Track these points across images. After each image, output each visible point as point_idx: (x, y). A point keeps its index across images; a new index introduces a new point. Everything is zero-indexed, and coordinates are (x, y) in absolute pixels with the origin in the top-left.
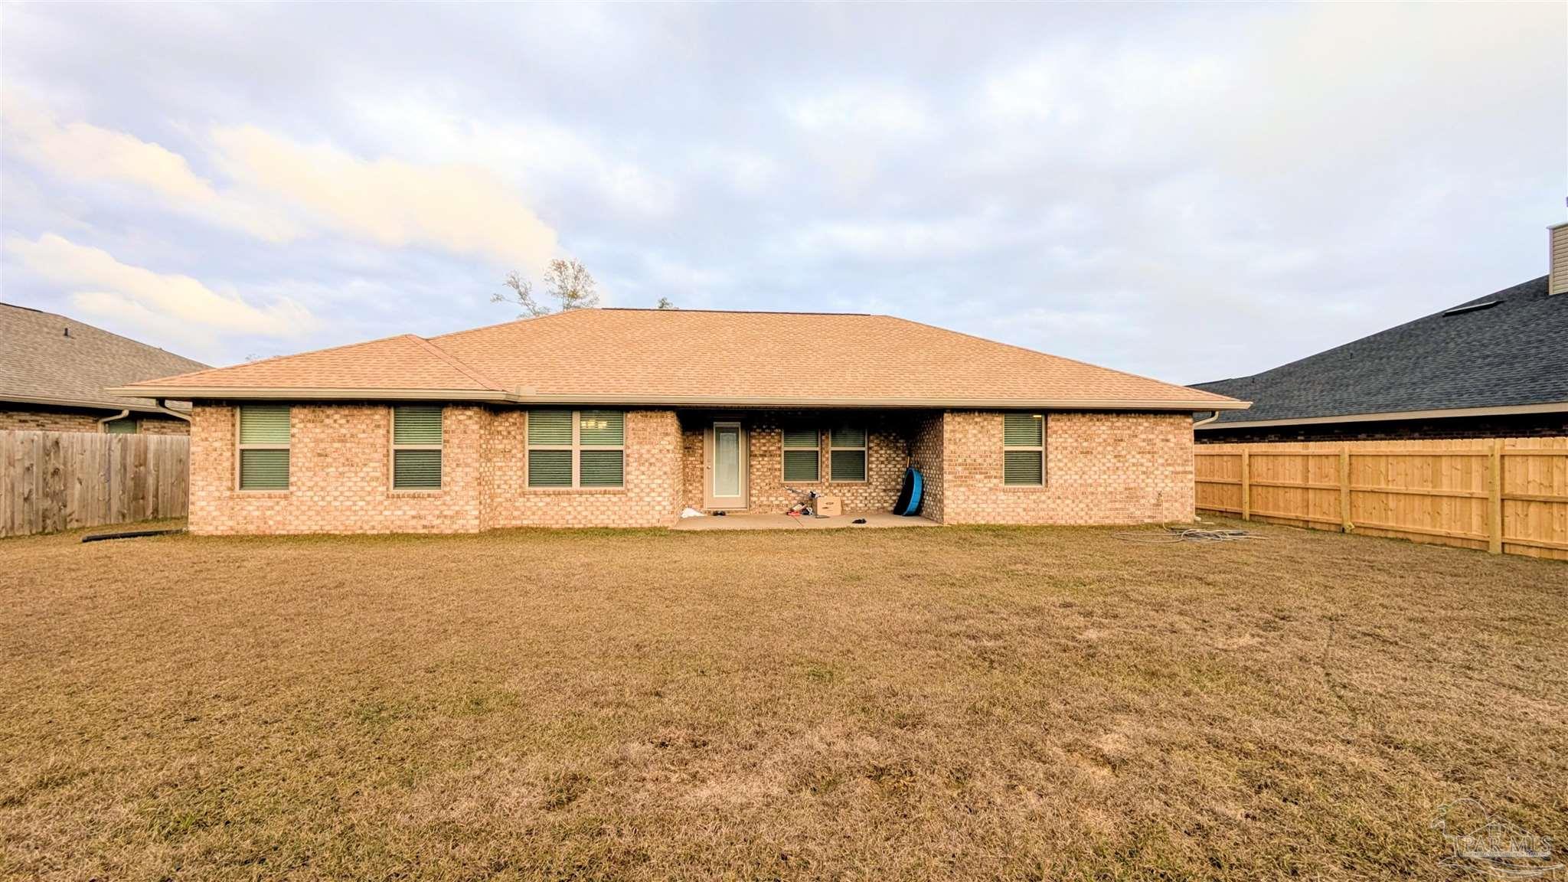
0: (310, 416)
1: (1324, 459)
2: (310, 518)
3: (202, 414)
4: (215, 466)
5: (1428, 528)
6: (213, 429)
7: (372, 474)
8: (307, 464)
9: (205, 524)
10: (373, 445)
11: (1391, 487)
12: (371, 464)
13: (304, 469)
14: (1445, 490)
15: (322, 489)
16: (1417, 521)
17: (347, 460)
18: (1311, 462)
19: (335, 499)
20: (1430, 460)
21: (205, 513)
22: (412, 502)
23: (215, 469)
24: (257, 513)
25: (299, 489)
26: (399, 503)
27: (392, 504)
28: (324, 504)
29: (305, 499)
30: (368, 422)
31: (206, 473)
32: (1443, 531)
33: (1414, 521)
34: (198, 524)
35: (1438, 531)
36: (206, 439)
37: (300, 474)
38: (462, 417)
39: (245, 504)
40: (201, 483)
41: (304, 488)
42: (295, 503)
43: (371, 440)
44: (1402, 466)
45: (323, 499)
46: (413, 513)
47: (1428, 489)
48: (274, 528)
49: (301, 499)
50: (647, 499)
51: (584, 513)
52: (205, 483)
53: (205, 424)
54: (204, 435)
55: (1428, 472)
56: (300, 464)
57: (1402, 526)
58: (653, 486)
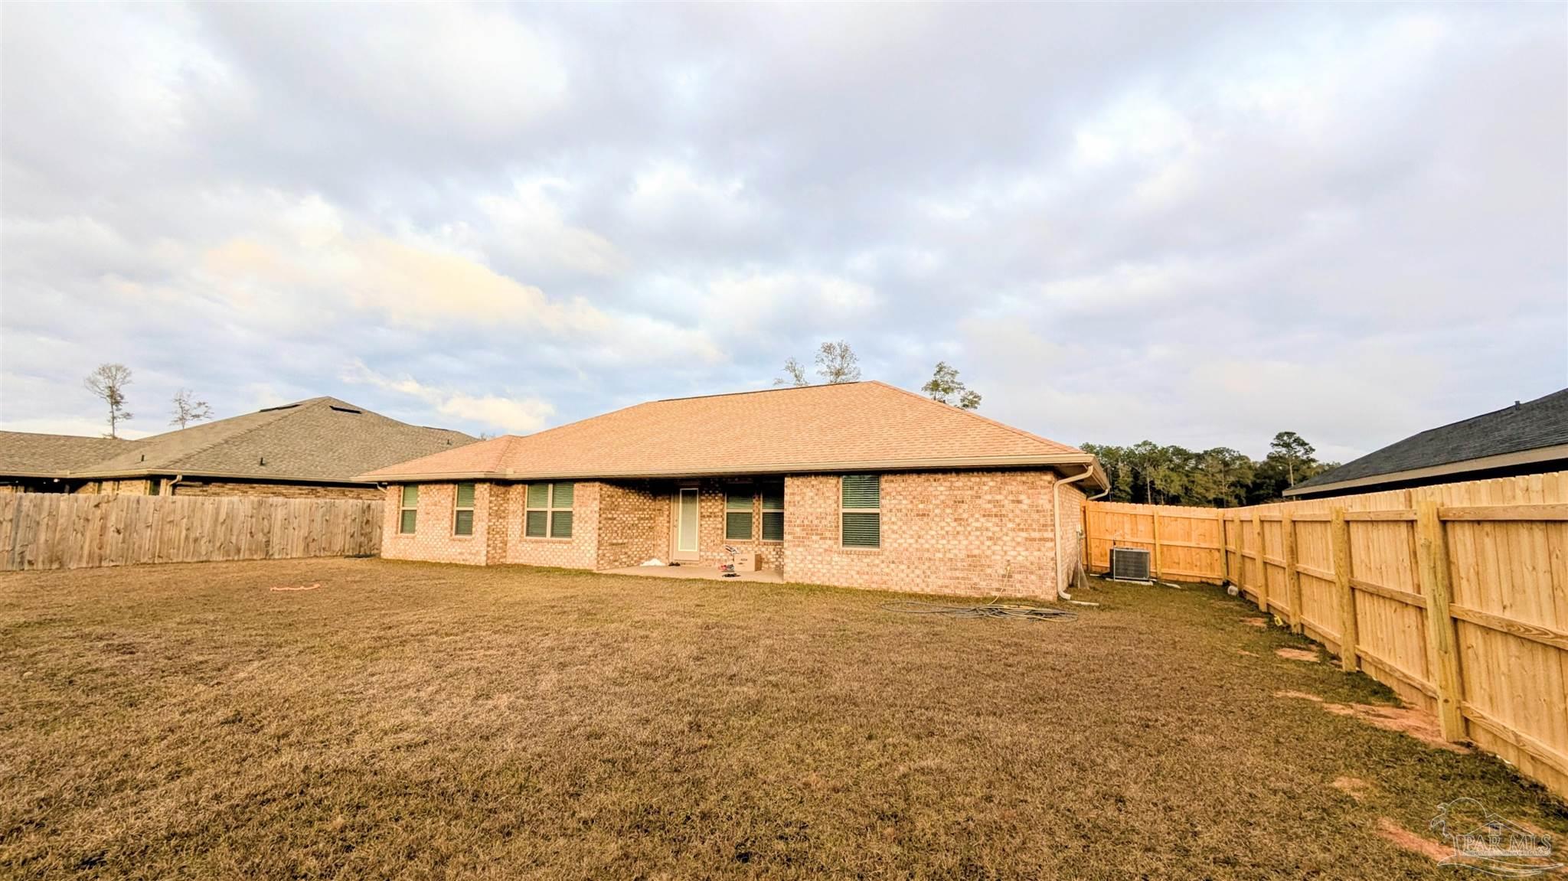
0: (425, 490)
2: (421, 551)
7: (446, 526)
9: (387, 553)
12: (445, 520)
13: (421, 521)
15: (426, 534)
17: (436, 517)
19: (431, 540)
21: (387, 547)
22: (460, 544)
23: (393, 522)
24: (404, 548)
25: (417, 534)
26: (456, 544)
28: (427, 542)
29: (421, 538)
30: (446, 493)
31: (389, 524)
34: (384, 553)
37: (419, 525)
38: (482, 489)
39: (400, 541)
40: (387, 530)
42: (415, 542)
43: (446, 505)
45: (427, 539)
50: (583, 548)
56: (420, 518)
58: (586, 538)
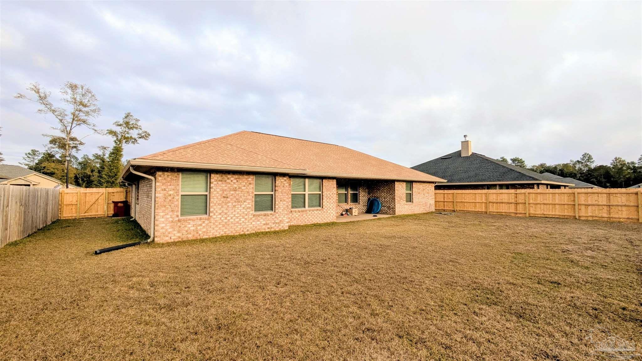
0: (220, 178)
1: (449, 195)
2: (220, 228)
3: (162, 176)
4: (170, 204)
5: (474, 210)
6: (169, 184)
7: (248, 206)
8: (218, 202)
9: (164, 236)
10: (248, 192)
11: (465, 201)
12: (247, 201)
13: (217, 204)
14: (477, 201)
15: (226, 214)
16: (471, 208)
17: (237, 199)
18: (446, 195)
19: (232, 218)
20: (474, 194)
21: (164, 230)
22: (264, 218)
23: (170, 206)
24: (192, 228)
25: (214, 214)
26: (259, 218)
27: (255, 219)
28: (226, 221)
29: (217, 219)
30: (246, 181)
31: (164, 208)
32: (477, 210)
33: (471, 209)
34: (160, 237)
35: (476, 210)
36: (165, 190)
37: (215, 207)
38: (282, 180)
39: (187, 224)
40: (162, 214)
41: (216, 214)
42: (212, 221)
43: (247, 190)
44: (468, 196)
45: (226, 218)
46: (264, 222)
47: (474, 201)
48: (202, 235)
49: (215, 219)
50: (329, 212)
51: (311, 218)
52: (164, 214)
53: (164, 181)
54: (163, 187)
55: (474, 197)
56: (215, 202)
57: (468, 210)
58: (331, 207)
